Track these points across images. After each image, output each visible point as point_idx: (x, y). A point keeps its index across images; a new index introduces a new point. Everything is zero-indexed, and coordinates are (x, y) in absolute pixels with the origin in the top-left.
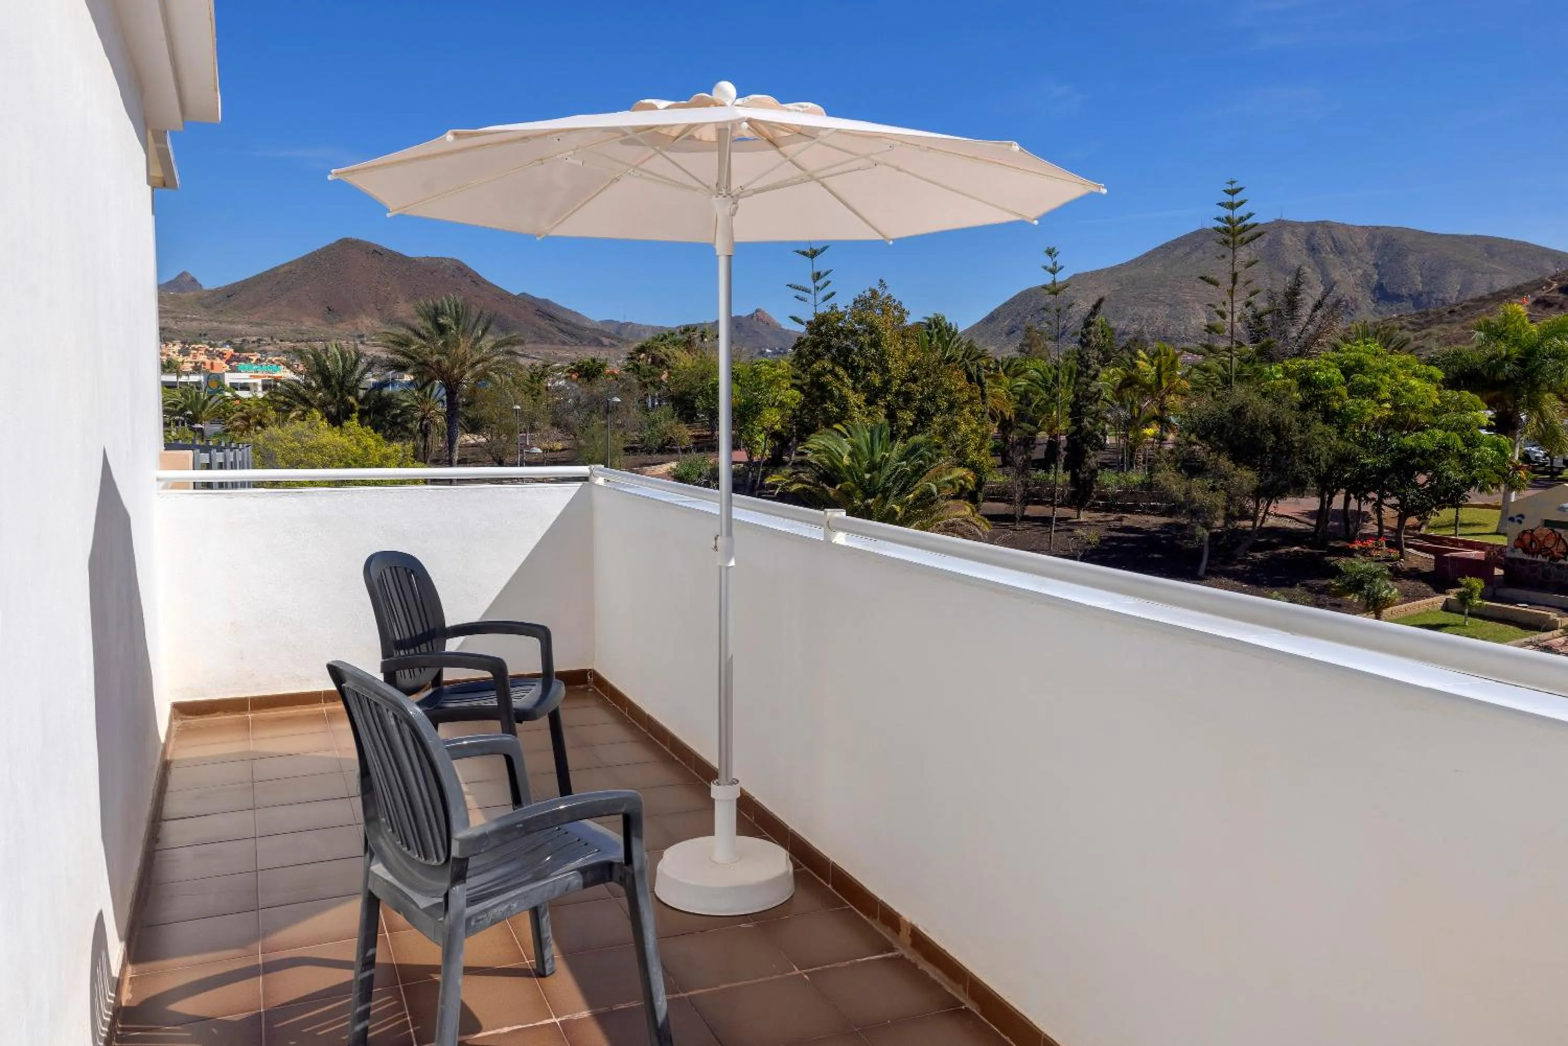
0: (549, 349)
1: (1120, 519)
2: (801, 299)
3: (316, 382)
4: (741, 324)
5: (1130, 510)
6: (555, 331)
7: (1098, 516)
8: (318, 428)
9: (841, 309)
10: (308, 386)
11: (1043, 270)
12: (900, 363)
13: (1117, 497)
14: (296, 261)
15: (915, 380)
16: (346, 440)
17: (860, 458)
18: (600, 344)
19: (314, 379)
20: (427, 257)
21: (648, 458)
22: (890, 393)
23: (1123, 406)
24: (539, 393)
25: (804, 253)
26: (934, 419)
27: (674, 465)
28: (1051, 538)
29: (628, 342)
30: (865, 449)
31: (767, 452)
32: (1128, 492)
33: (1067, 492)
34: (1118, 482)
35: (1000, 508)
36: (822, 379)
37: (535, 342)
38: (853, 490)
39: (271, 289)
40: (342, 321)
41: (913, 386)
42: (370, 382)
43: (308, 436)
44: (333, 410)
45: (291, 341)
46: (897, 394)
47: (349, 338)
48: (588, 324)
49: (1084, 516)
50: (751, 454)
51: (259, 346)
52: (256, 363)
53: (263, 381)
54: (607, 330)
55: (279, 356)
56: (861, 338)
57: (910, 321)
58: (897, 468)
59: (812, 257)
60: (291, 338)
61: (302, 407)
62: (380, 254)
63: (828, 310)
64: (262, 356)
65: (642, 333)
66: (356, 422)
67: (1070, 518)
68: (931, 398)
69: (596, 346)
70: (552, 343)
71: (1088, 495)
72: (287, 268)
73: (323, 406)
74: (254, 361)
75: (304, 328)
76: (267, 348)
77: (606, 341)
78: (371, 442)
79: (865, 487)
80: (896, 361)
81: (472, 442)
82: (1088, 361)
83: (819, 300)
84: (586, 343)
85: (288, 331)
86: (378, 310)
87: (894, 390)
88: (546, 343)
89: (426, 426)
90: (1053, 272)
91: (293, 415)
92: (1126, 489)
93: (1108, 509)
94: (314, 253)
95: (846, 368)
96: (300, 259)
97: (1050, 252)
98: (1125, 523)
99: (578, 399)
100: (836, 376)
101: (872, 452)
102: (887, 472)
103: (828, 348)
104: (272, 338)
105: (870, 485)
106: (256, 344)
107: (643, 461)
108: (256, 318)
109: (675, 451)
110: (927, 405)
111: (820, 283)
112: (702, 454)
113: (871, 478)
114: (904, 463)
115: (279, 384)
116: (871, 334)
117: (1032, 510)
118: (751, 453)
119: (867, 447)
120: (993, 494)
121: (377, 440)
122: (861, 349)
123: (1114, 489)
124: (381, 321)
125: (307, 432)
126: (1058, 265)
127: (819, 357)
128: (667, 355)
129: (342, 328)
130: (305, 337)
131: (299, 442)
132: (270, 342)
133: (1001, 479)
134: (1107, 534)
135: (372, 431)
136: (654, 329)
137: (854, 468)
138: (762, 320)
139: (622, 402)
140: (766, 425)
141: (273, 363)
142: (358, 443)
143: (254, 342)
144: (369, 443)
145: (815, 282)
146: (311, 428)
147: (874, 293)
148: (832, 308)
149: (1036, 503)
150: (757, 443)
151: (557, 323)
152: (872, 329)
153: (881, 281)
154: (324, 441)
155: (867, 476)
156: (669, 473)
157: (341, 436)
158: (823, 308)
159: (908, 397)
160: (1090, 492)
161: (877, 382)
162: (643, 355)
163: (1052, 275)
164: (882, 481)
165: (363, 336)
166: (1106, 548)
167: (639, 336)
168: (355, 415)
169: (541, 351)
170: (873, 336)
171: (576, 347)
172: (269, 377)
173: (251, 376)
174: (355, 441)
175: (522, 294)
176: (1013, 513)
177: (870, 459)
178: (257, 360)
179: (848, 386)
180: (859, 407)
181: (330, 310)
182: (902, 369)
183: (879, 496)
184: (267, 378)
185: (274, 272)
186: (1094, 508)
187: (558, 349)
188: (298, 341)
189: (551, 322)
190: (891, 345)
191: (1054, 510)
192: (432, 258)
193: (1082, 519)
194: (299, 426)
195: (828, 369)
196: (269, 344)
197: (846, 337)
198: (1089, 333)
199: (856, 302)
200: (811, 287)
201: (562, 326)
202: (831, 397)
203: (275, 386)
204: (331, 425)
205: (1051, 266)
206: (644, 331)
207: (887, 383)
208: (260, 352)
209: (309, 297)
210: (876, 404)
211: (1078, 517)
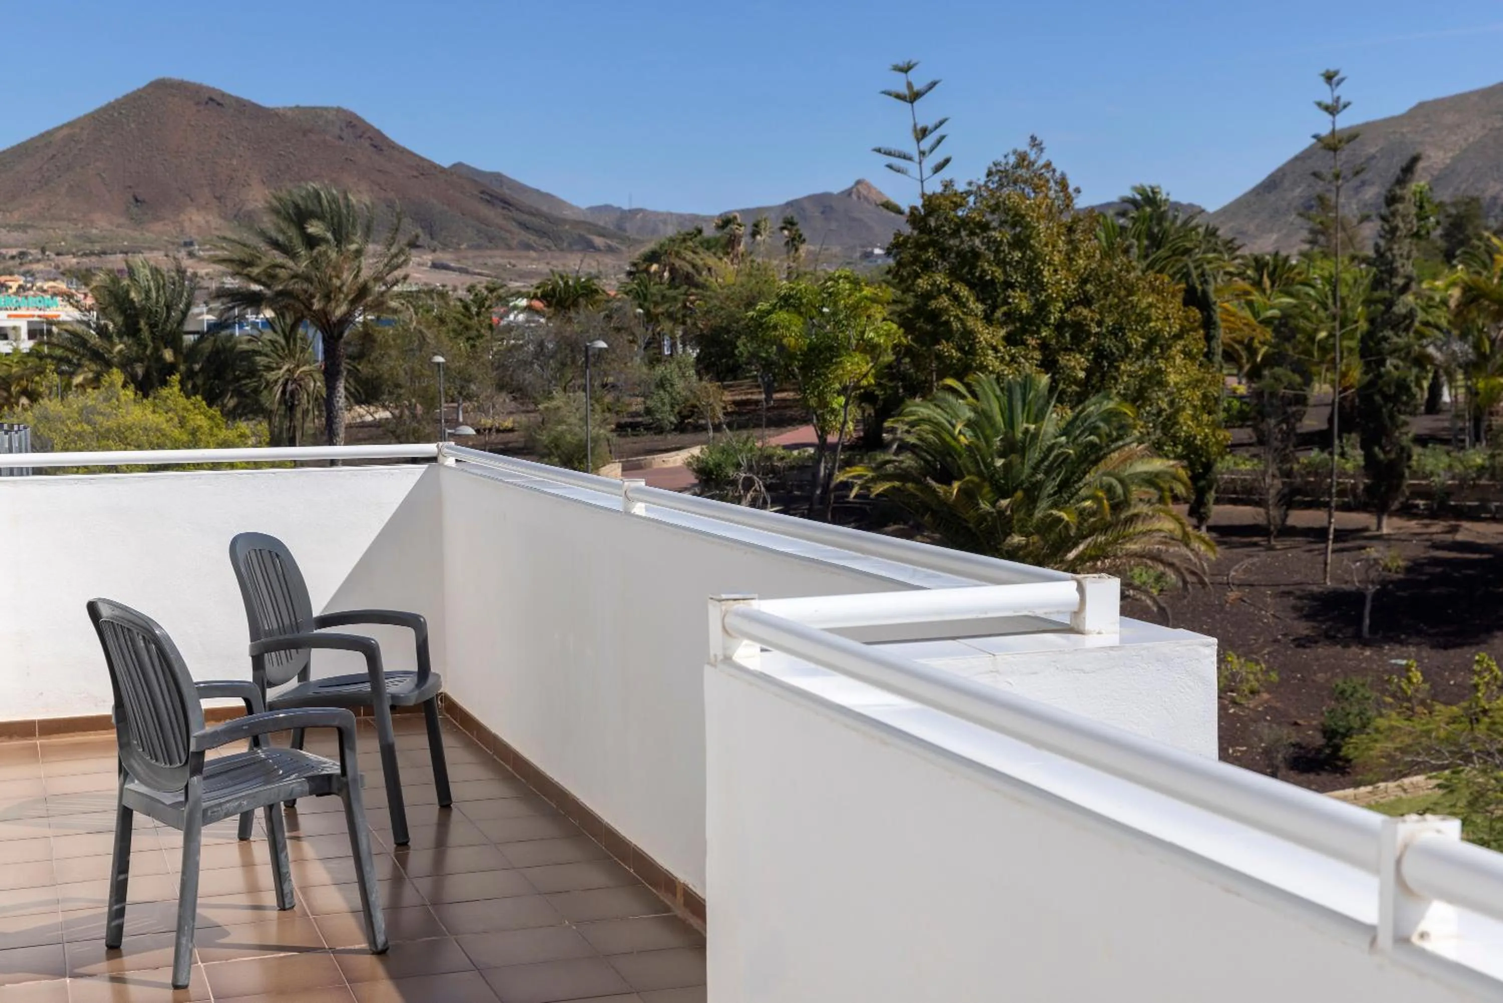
0: (502, 257)
1: (1454, 530)
2: (898, 171)
3: (115, 324)
4: (831, 207)
5: (1473, 515)
6: (514, 228)
7: (1413, 525)
8: (118, 400)
9: (961, 187)
10: (102, 331)
11: (1316, 107)
12: (1062, 274)
13: (1448, 492)
14: (79, 120)
15: (1087, 301)
16: (162, 419)
17: (988, 432)
18: (590, 246)
19: (112, 320)
20: (297, 107)
21: (657, 440)
22: (1047, 325)
23: (1463, 337)
24: (480, 336)
25: (898, 96)
26: (1122, 367)
27: (696, 451)
28: (1326, 564)
29: (633, 243)
30: (999, 418)
31: (851, 426)
32: (1464, 484)
33: (1361, 487)
34: (1450, 467)
35: (1245, 514)
36: (933, 304)
37: (478, 247)
38: (979, 487)
39: (41, 168)
40: (157, 219)
41: (1086, 312)
42: (203, 321)
43: (101, 414)
44: (140, 370)
45: (74, 255)
46: (1060, 326)
47: (170, 247)
48: (567, 214)
49: (1389, 526)
50: (823, 434)
51: (21, 264)
52: (17, 293)
53: (29, 323)
54: (601, 223)
55: (55, 280)
56: (996, 234)
57: (1081, 203)
58: (1051, 448)
59: (912, 102)
60: (74, 250)
61: (94, 367)
62: (219, 104)
63: (939, 189)
64: (26, 282)
65: (661, 226)
66: (176, 389)
67: (1366, 529)
68: (1117, 331)
69: (584, 250)
70: (509, 248)
71: (1395, 489)
72: (65, 132)
73: (126, 364)
74: (14, 289)
75: (94, 231)
76: (36, 267)
77: (598, 241)
78: (204, 422)
79: (997, 481)
80: (1056, 271)
81: (369, 418)
82: (1392, 263)
83: (927, 172)
84: (565, 244)
85: (69, 238)
86: (216, 198)
87: (1052, 321)
88: (497, 248)
89: (293, 394)
90: (1332, 110)
91: (78, 379)
92: (1463, 480)
93: (1433, 515)
94: (110, 107)
95: (971, 286)
96: (86, 116)
97: (1329, 77)
98: (1459, 537)
99: (541, 345)
100: (956, 298)
101: (1010, 423)
102: (1034, 455)
103: (943, 252)
104: (43, 251)
105: (1005, 478)
106: (18, 261)
107: (649, 446)
108: (16, 217)
109: (704, 428)
110: (1109, 343)
111: (926, 144)
112: (744, 434)
113: (1004, 465)
114: (1063, 439)
115: (55, 329)
116: (1014, 226)
117: (1299, 518)
118: (822, 429)
119: (1002, 415)
120: (1235, 492)
121: (211, 418)
122: (997, 252)
123: (1442, 479)
124: (220, 216)
125: (102, 407)
126: (1343, 101)
127: (927, 266)
128: (694, 266)
129: (157, 230)
130: (97, 248)
131: (89, 422)
132: (40, 257)
133: (1248, 466)
134: (1427, 555)
135: (204, 403)
136: (681, 219)
137: (978, 449)
138: (866, 199)
139: (611, 349)
140: (847, 380)
141: (44, 291)
142: (182, 423)
143: (13, 258)
144: (199, 423)
145: (918, 141)
146: (107, 400)
147: (1022, 158)
148: (946, 186)
149: (1309, 506)
150: (833, 411)
151: (515, 214)
152: (1016, 219)
153: (1033, 138)
154: (129, 419)
155: (999, 462)
156: (689, 464)
157: (154, 412)
158: (934, 186)
159: (1079, 331)
160: (1399, 486)
161: (1025, 307)
162: (654, 267)
163: (1330, 117)
164: (1027, 470)
165: (191, 244)
166: (1424, 578)
167: (654, 231)
168: (176, 377)
169: (490, 262)
170: (1018, 229)
171: (549, 254)
172: (39, 316)
173: (9, 316)
174: (176, 420)
175: (455, 165)
176: (1265, 522)
177: (1006, 434)
178: (20, 287)
179: (976, 315)
180: (995, 349)
181: (137, 200)
182: (1066, 284)
183: (1019, 494)
184: (36, 319)
185: (45, 139)
186: (1407, 511)
187: (519, 257)
188: (85, 255)
189: (505, 212)
190: (1046, 245)
191: (1330, 516)
192: (305, 108)
193: (1385, 530)
194: (92, 397)
195: (942, 286)
196: (38, 261)
197: (972, 233)
198: (1393, 214)
199: (990, 174)
200: (914, 152)
201: (525, 217)
202: (948, 334)
203: (50, 332)
204: (140, 393)
205: (1328, 100)
206: (665, 222)
207: (1041, 308)
208: (24, 274)
209: (103, 179)
210: (1024, 343)
211: (1379, 527)
